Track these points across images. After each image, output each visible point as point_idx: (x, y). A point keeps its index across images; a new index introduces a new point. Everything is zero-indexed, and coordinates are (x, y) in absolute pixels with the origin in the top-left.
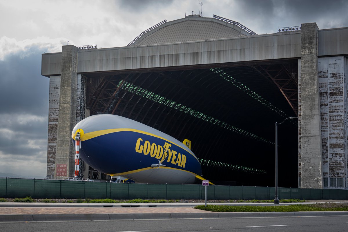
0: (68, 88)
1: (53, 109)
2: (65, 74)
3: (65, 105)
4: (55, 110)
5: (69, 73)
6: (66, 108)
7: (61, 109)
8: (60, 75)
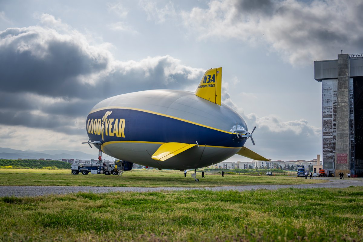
0: (346, 90)
1: (326, 107)
2: (342, 78)
3: (343, 104)
4: (328, 108)
5: (346, 77)
6: (344, 106)
7: (339, 107)
8: (337, 78)
